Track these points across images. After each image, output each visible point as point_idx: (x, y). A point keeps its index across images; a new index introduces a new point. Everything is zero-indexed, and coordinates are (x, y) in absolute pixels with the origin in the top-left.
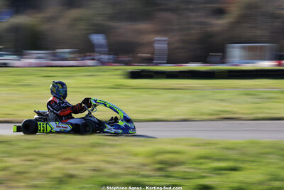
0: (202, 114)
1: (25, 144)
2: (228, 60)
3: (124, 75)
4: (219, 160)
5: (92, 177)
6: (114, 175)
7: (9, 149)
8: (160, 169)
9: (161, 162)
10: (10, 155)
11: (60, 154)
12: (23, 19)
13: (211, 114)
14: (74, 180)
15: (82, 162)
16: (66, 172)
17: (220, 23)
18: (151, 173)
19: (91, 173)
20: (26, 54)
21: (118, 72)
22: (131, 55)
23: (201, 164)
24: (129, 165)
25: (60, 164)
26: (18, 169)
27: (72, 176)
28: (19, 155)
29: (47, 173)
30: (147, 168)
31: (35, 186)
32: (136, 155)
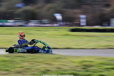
0: (101, 46)
1: (30, 58)
2: (111, 25)
3: (69, 30)
4: (108, 65)
5: (57, 71)
6: (65, 70)
7: (24, 59)
8: (84, 68)
9: (85, 66)
10: (24, 62)
11: (44, 61)
12: (29, 8)
13: (104, 47)
14: (49, 72)
15: (53, 65)
16: (46, 69)
17: (108, 10)
18: (81, 70)
19: (56, 69)
20: (30, 22)
21: (67, 29)
22: (71, 22)
23: (101, 66)
24: (72, 66)
25: (44, 66)
26: (27, 67)
27: (49, 70)
28: (28, 62)
29: (39, 69)
30: (79, 68)
31: (34, 74)
32: (74, 62)
